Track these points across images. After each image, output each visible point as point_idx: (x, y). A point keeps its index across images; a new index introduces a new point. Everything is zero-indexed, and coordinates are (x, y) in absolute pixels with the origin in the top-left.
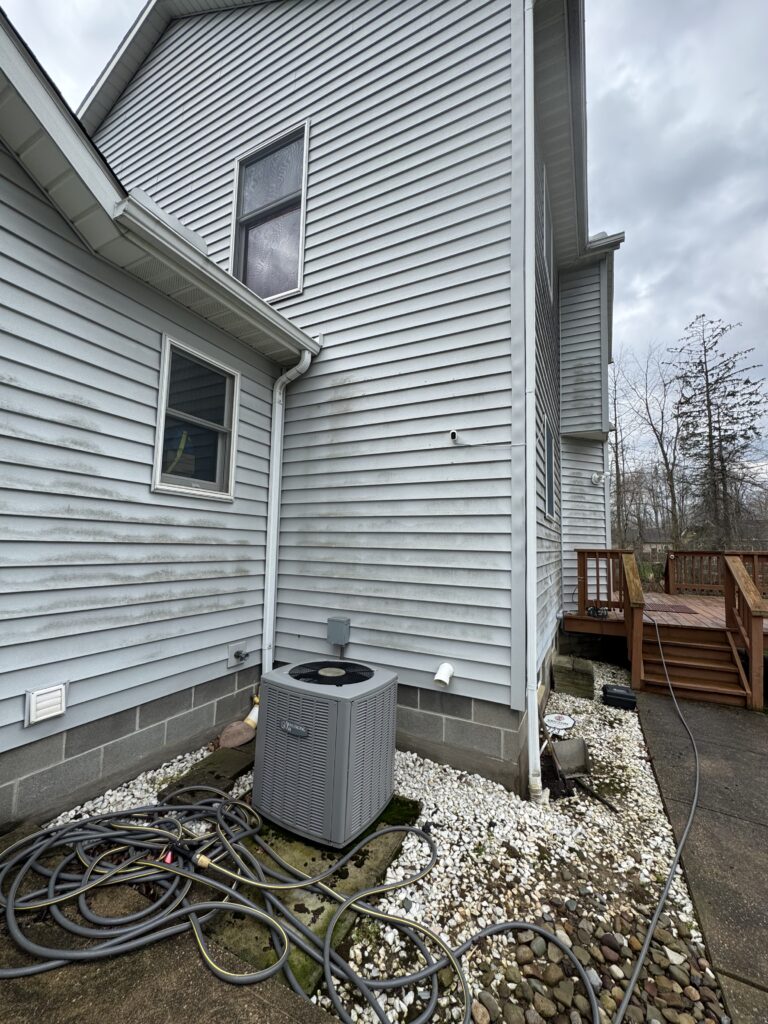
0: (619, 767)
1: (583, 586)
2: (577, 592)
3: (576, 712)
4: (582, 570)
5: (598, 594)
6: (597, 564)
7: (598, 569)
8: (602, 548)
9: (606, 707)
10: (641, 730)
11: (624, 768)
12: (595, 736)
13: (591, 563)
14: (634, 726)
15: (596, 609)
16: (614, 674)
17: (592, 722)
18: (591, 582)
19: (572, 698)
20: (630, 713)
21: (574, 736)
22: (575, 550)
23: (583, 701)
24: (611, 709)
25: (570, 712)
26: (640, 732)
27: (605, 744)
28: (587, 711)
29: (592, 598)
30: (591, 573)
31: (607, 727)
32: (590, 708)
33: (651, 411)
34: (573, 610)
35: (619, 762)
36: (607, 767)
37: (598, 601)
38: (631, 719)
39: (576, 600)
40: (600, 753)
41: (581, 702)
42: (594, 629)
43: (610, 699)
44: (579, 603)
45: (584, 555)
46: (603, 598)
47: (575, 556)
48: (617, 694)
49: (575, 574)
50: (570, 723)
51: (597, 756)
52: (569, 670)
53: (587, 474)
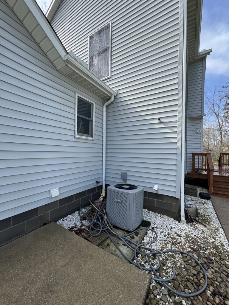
0: (207, 215)
1: (193, 164)
2: (191, 166)
3: (192, 200)
4: (193, 159)
5: (198, 166)
6: (198, 157)
7: (198, 159)
8: (200, 152)
9: (201, 199)
10: (213, 206)
11: (208, 216)
12: (199, 207)
13: (196, 157)
14: (211, 204)
15: (197, 171)
16: (203, 190)
17: (197, 203)
18: (196, 163)
19: (191, 197)
20: (209, 201)
21: (192, 207)
22: (191, 153)
23: (194, 197)
24: (203, 200)
25: (190, 200)
26: (212, 206)
27: (202, 209)
28: (195, 200)
29: (196, 167)
30: (196, 160)
31: (202, 205)
32: (196, 199)
33: (215, 108)
34: (190, 171)
35: (206, 214)
36: (203, 215)
37: (198, 168)
39: (191, 168)
40: (201, 212)
42: (197, 177)
43: (202, 196)
45: (194, 155)
46: (200, 168)
47: (191, 155)
48: (205, 195)
49: (191, 160)
50: (191, 203)
51: (200, 212)
52: (189, 189)
53: (196, 130)
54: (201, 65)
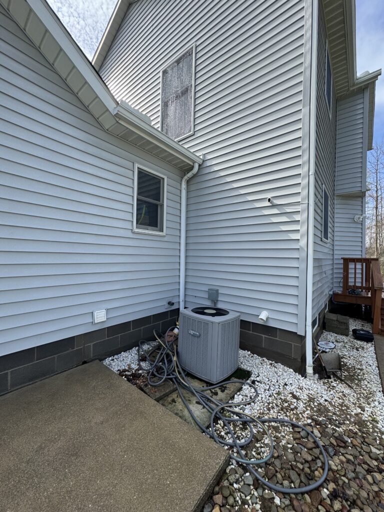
0: (359, 369)
1: (346, 278)
2: (342, 281)
3: (337, 341)
4: (346, 269)
5: (355, 282)
6: (355, 266)
7: (355, 269)
8: (360, 257)
9: (355, 340)
10: (376, 353)
11: (362, 370)
12: (347, 354)
13: (352, 266)
14: (371, 351)
15: (354, 291)
16: (363, 325)
17: (345, 347)
18: (351, 276)
19: (335, 335)
20: (370, 345)
21: (335, 352)
22: (342, 258)
23: (341, 336)
24: (359, 342)
25: (334, 341)
26: (374, 354)
27: (352, 358)
28: (344, 342)
29: (351, 284)
30: (351, 271)
31: (355, 350)
32: (346, 341)
34: (339, 291)
35: (359, 367)
36: (352, 368)
37: (355, 286)
38: (370, 348)
39: (342, 285)
40: (350, 362)
41: (340, 337)
42: (354, 301)
43: (357, 335)
44: (343, 287)
45: (347, 261)
46: (359, 285)
47: (342, 261)
48: (362, 334)
49: (342, 271)
50: (333, 346)
51: (347, 363)
52: (334, 321)
53: (352, 216)
54: (361, 101)
